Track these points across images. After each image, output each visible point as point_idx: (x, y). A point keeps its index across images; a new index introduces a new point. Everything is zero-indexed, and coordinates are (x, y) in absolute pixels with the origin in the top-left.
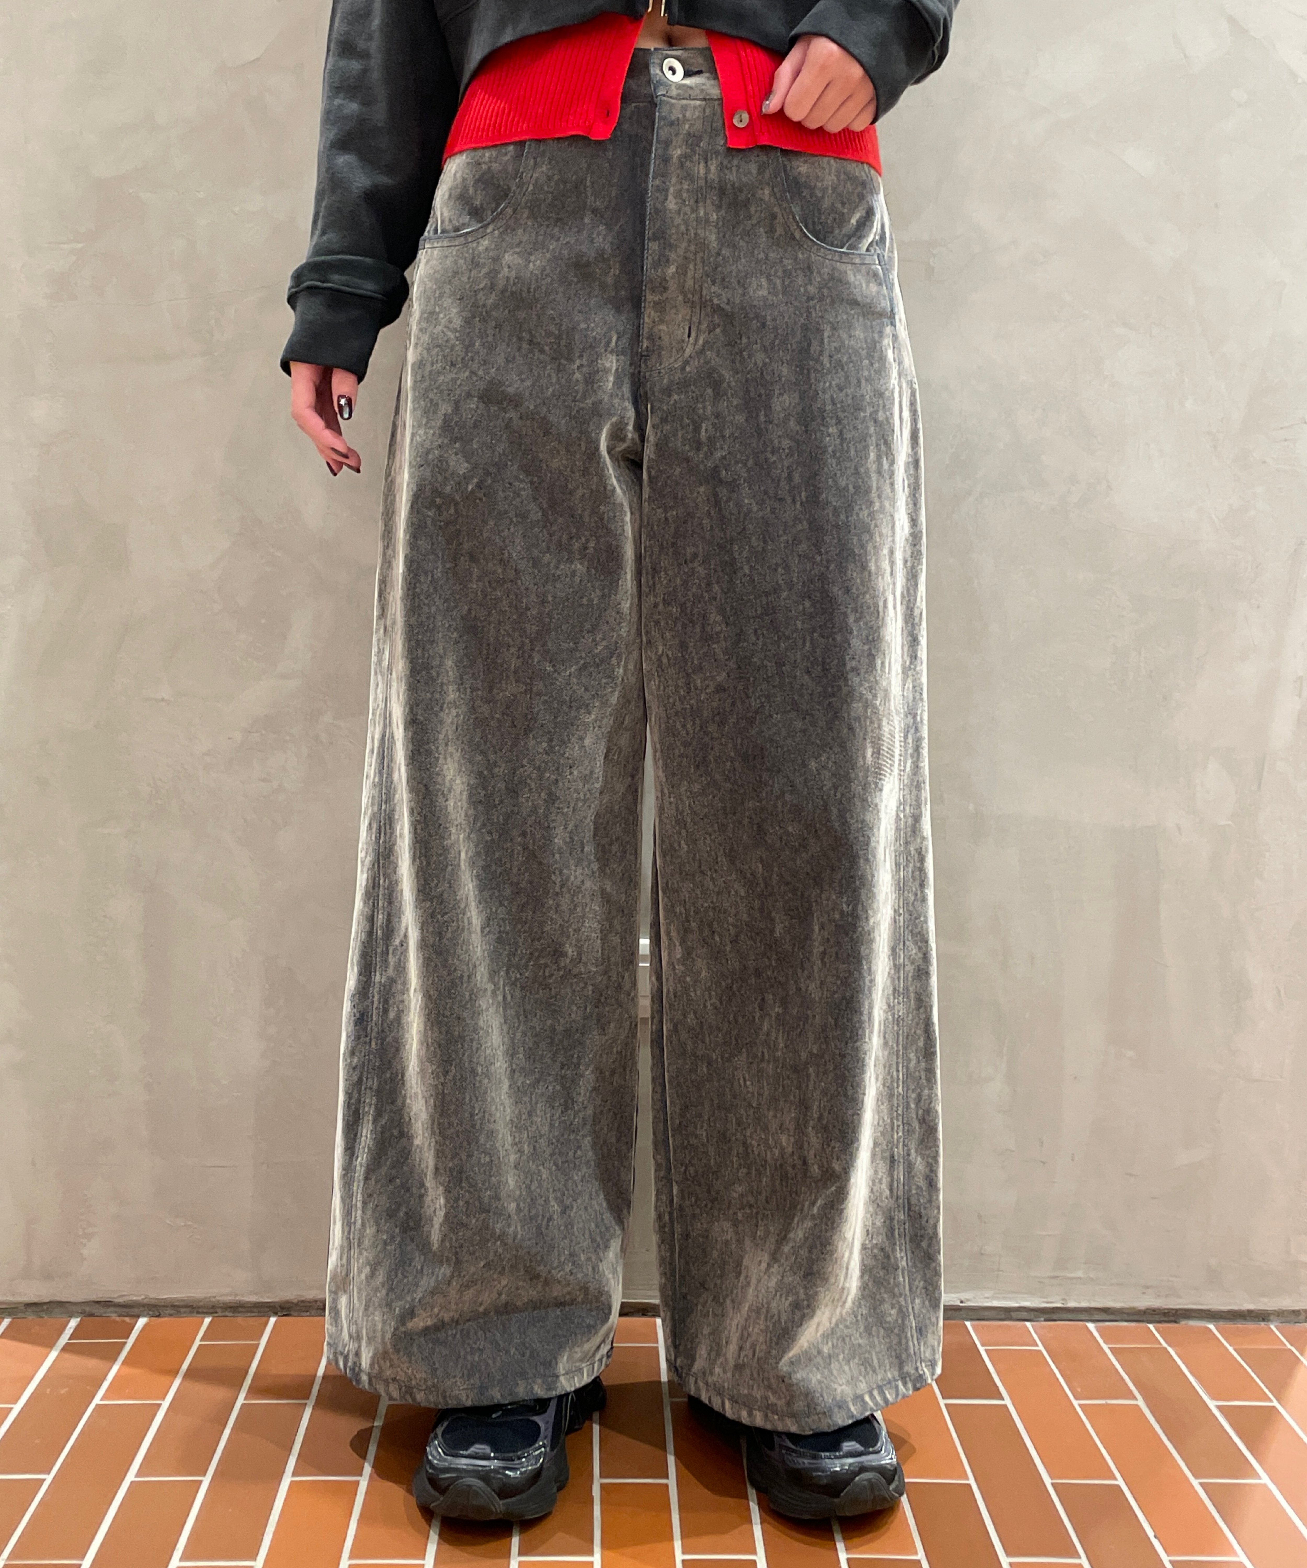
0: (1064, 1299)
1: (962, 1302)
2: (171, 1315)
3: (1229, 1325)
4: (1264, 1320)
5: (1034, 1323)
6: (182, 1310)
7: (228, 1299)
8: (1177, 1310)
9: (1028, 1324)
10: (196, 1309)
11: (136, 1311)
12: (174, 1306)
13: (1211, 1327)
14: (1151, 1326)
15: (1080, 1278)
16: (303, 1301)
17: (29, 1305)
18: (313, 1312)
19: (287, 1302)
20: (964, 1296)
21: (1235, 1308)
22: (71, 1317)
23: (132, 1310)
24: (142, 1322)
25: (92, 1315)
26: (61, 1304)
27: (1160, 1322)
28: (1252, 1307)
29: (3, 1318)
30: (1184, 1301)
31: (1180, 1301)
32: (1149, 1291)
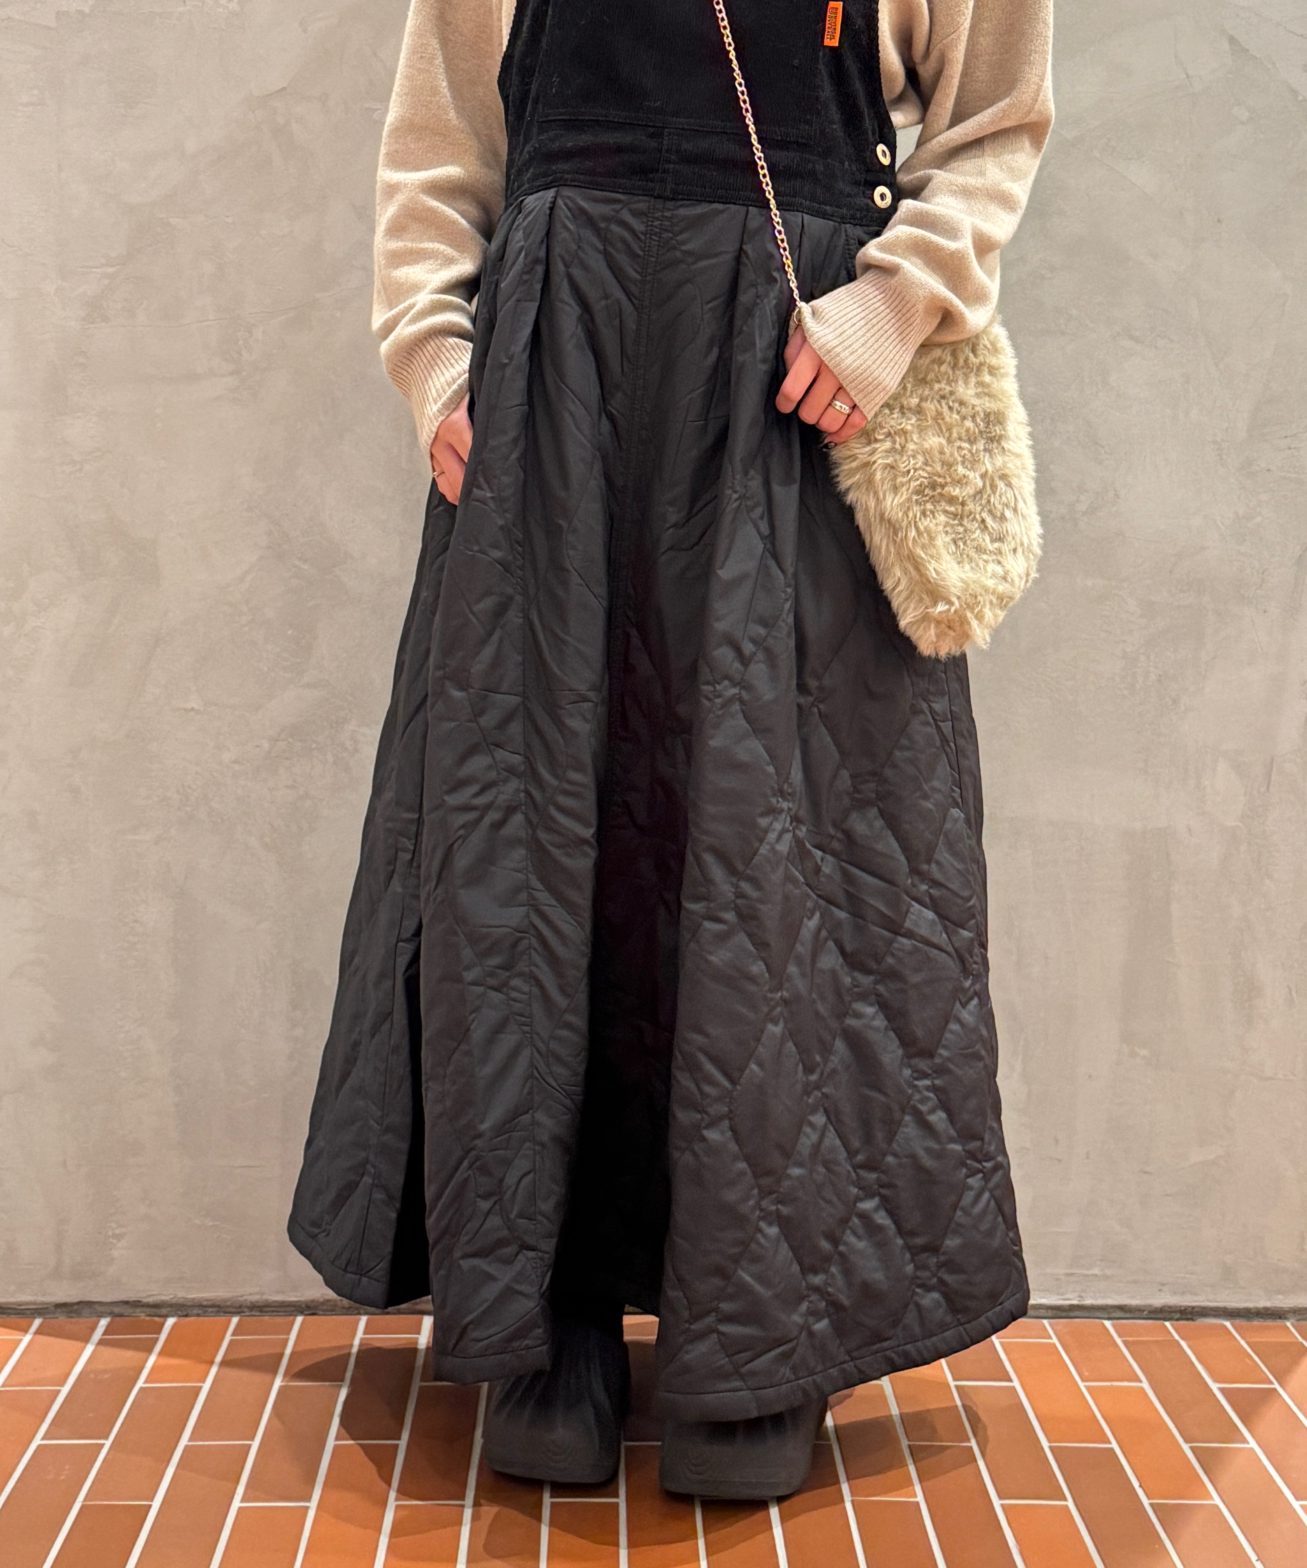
0: (1080, 1297)
2: (198, 1315)
3: (1246, 1324)
4: (1280, 1318)
6: (210, 1310)
7: (255, 1298)
8: (1193, 1308)
9: (1045, 1322)
10: (224, 1308)
11: (165, 1311)
12: (201, 1305)
13: (1228, 1324)
14: (1167, 1324)
15: (1096, 1275)
16: (329, 1300)
19: (313, 1301)
21: (1251, 1305)
22: (101, 1317)
23: (161, 1310)
24: (171, 1321)
25: (121, 1315)
26: (90, 1304)
27: (1177, 1319)
28: (1268, 1305)
30: (1200, 1298)
31: (1196, 1298)
32: (1165, 1288)
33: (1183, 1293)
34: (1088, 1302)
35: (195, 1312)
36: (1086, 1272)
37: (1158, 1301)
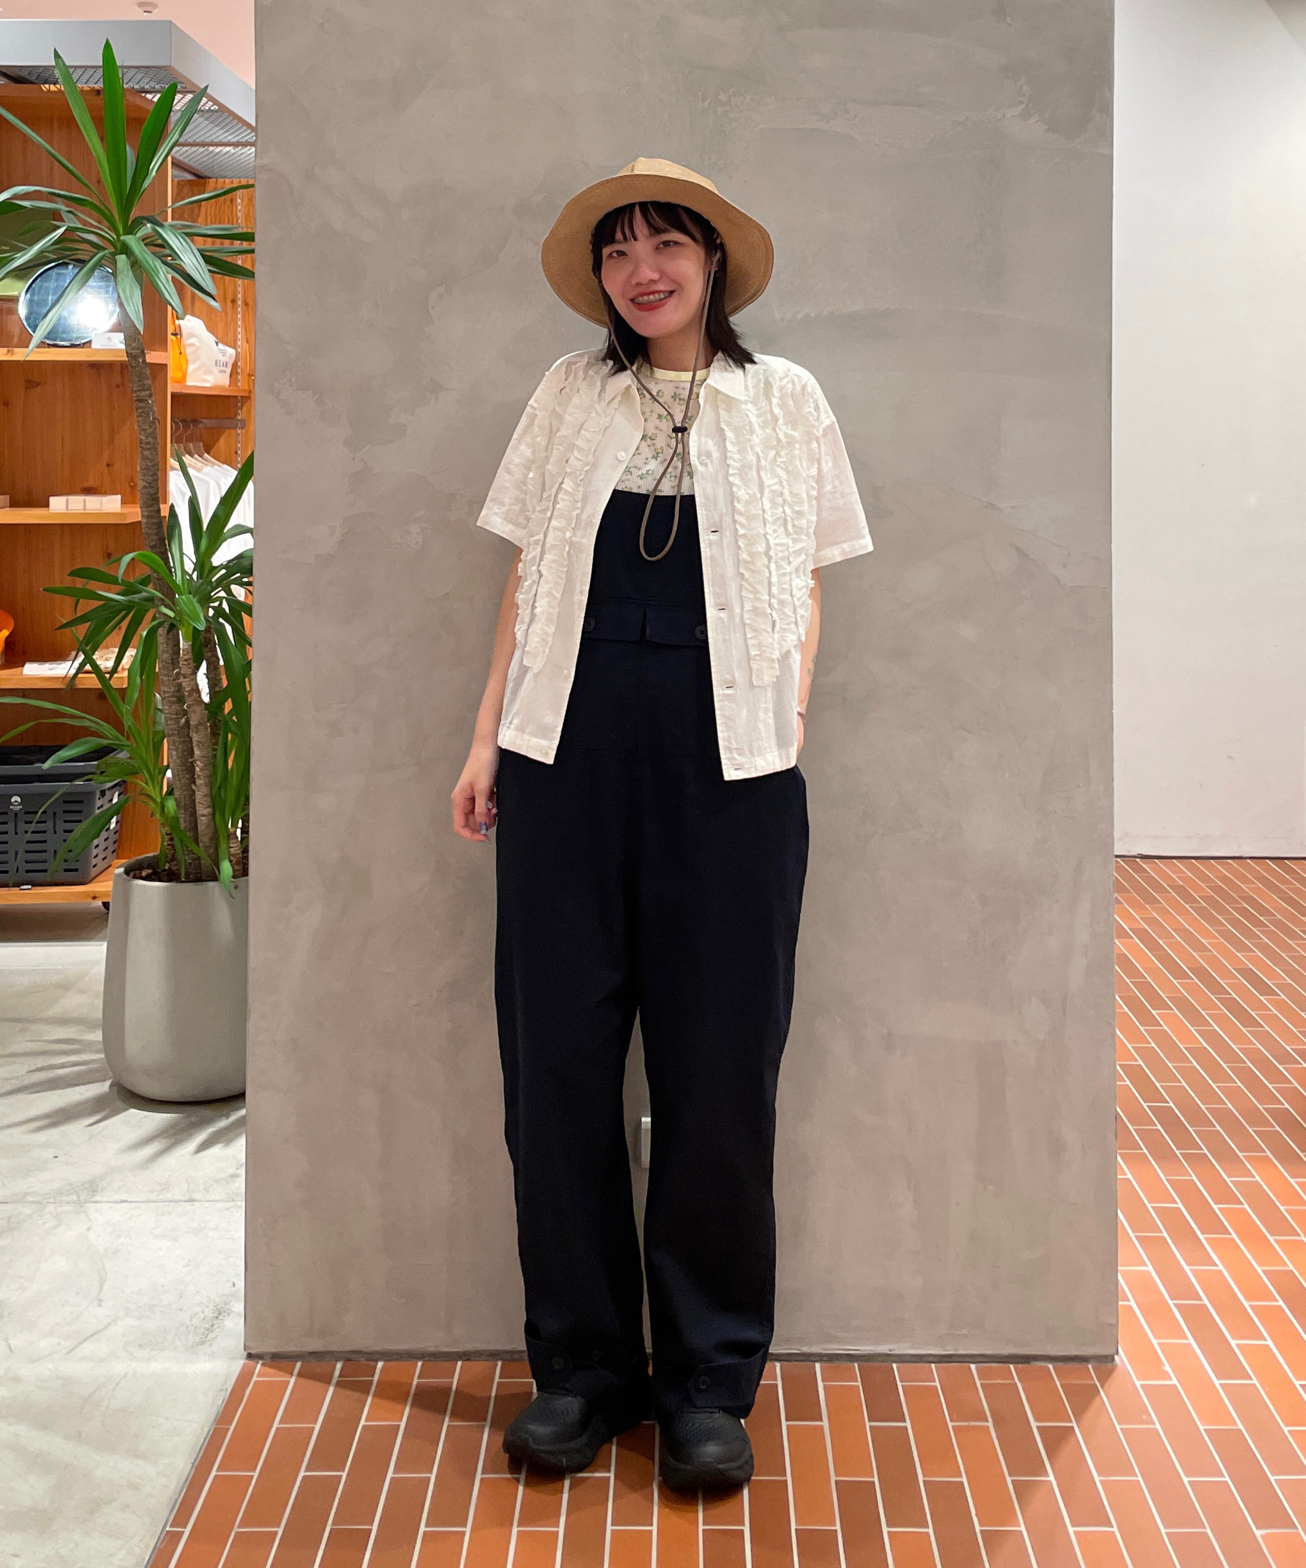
0: (955, 1349)
1: (890, 1351)
2: (398, 1360)
3: (1060, 1365)
4: (1085, 1361)
5: (938, 1365)
6: (404, 1356)
7: (432, 1349)
8: (1029, 1355)
9: (933, 1365)
10: (413, 1356)
11: (375, 1357)
12: (400, 1354)
13: (1051, 1366)
14: (1012, 1367)
15: (965, 1335)
16: (478, 1351)
17: (311, 1353)
18: (484, 1357)
19: (468, 1352)
20: (891, 1347)
21: (1064, 1354)
22: (337, 1361)
23: (373, 1357)
24: (380, 1364)
25: (350, 1360)
26: (331, 1353)
27: (1018, 1363)
28: (1075, 1353)
29: (297, 1361)
30: (1032, 1349)
31: (1030, 1349)
32: (1010, 1343)
33: (1022, 1346)
34: (961, 1352)
35: (395, 1357)
36: (960, 1333)
37: (1006, 1351)
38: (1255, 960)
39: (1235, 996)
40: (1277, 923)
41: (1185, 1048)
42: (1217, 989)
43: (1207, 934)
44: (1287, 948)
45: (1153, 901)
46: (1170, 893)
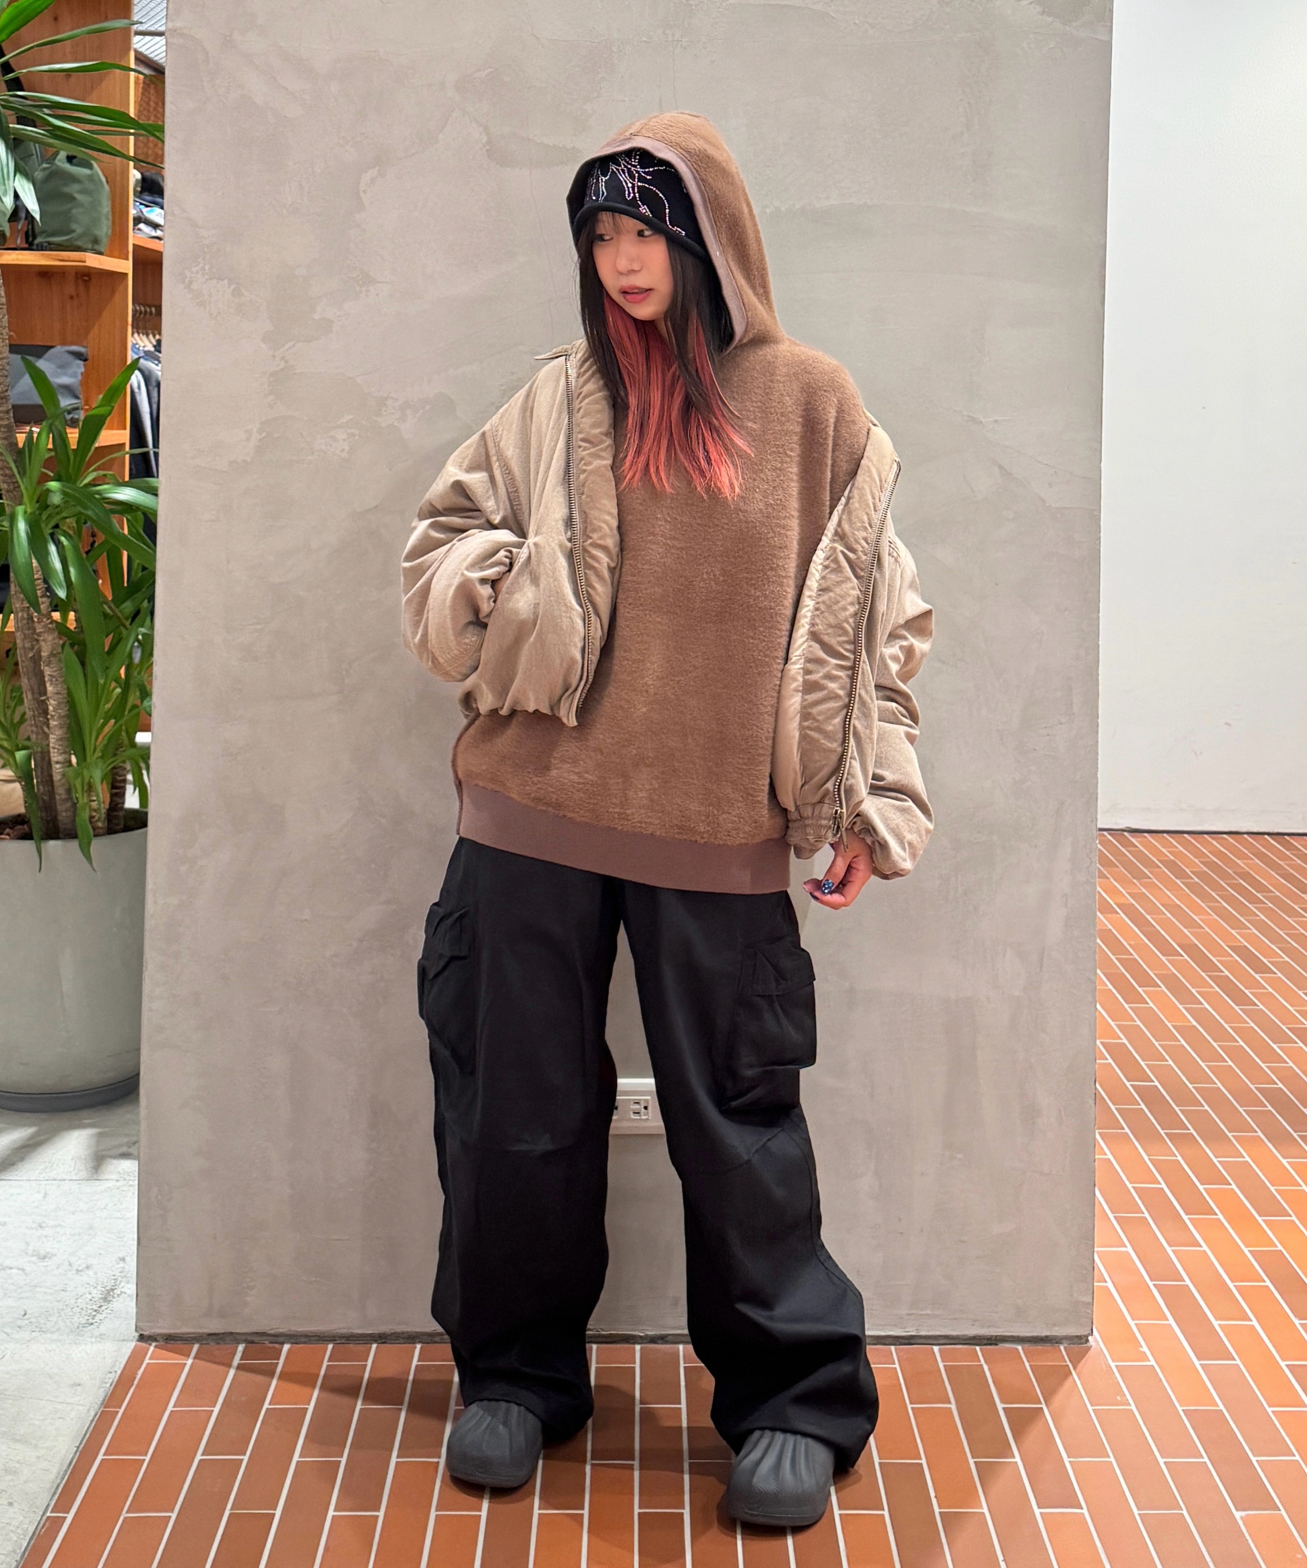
0: (917, 1331)
2: (305, 1343)
3: (1030, 1346)
4: (1057, 1342)
5: (895, 1347)
6: (314, 1339)
7: (344, 1332)
8: (997, 1336)
9: (891, 1348)
10: (322, 1338)
11: (281, 1339)
12: (307, 1336)
13: (1019, 1348)
14: (978, 1348)
15: (929, 1314)
16: (392, 1333)
17: (210, 1335)
18: (402, 1340)
19: (384, 1334)
21: (1035, 1334)
22: (238, 1343)
23: (279, 1339)
24: (286, 1347)
25: (252, 1342)
26: (232, 1334)
27: (985, 1345)
28: (1048, 1334)
29: (194, 1343)
30: (1000, 1330)
31: (997, 1330)
32: (976, 1323)
33: (989, 1327)
34: (921, 1333)
36: (921, 1312)
37: (970, 1332)
38: (1250, 938)
39: (1227, 973)
40: (1275, 900)
41: (1174, 1026)
42: (1207, 966)
43: (1198, 911)
44: (1285, 926)
45: (1140, 876)
46: (1160, 867)
